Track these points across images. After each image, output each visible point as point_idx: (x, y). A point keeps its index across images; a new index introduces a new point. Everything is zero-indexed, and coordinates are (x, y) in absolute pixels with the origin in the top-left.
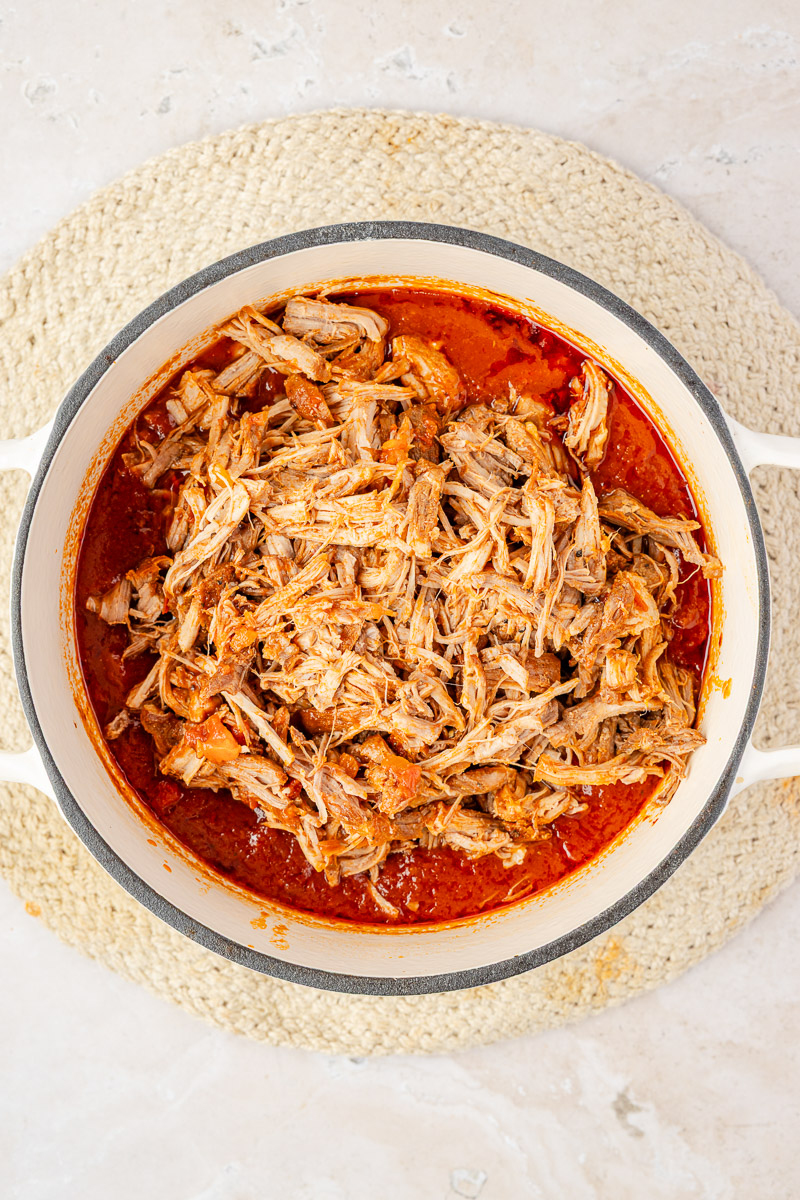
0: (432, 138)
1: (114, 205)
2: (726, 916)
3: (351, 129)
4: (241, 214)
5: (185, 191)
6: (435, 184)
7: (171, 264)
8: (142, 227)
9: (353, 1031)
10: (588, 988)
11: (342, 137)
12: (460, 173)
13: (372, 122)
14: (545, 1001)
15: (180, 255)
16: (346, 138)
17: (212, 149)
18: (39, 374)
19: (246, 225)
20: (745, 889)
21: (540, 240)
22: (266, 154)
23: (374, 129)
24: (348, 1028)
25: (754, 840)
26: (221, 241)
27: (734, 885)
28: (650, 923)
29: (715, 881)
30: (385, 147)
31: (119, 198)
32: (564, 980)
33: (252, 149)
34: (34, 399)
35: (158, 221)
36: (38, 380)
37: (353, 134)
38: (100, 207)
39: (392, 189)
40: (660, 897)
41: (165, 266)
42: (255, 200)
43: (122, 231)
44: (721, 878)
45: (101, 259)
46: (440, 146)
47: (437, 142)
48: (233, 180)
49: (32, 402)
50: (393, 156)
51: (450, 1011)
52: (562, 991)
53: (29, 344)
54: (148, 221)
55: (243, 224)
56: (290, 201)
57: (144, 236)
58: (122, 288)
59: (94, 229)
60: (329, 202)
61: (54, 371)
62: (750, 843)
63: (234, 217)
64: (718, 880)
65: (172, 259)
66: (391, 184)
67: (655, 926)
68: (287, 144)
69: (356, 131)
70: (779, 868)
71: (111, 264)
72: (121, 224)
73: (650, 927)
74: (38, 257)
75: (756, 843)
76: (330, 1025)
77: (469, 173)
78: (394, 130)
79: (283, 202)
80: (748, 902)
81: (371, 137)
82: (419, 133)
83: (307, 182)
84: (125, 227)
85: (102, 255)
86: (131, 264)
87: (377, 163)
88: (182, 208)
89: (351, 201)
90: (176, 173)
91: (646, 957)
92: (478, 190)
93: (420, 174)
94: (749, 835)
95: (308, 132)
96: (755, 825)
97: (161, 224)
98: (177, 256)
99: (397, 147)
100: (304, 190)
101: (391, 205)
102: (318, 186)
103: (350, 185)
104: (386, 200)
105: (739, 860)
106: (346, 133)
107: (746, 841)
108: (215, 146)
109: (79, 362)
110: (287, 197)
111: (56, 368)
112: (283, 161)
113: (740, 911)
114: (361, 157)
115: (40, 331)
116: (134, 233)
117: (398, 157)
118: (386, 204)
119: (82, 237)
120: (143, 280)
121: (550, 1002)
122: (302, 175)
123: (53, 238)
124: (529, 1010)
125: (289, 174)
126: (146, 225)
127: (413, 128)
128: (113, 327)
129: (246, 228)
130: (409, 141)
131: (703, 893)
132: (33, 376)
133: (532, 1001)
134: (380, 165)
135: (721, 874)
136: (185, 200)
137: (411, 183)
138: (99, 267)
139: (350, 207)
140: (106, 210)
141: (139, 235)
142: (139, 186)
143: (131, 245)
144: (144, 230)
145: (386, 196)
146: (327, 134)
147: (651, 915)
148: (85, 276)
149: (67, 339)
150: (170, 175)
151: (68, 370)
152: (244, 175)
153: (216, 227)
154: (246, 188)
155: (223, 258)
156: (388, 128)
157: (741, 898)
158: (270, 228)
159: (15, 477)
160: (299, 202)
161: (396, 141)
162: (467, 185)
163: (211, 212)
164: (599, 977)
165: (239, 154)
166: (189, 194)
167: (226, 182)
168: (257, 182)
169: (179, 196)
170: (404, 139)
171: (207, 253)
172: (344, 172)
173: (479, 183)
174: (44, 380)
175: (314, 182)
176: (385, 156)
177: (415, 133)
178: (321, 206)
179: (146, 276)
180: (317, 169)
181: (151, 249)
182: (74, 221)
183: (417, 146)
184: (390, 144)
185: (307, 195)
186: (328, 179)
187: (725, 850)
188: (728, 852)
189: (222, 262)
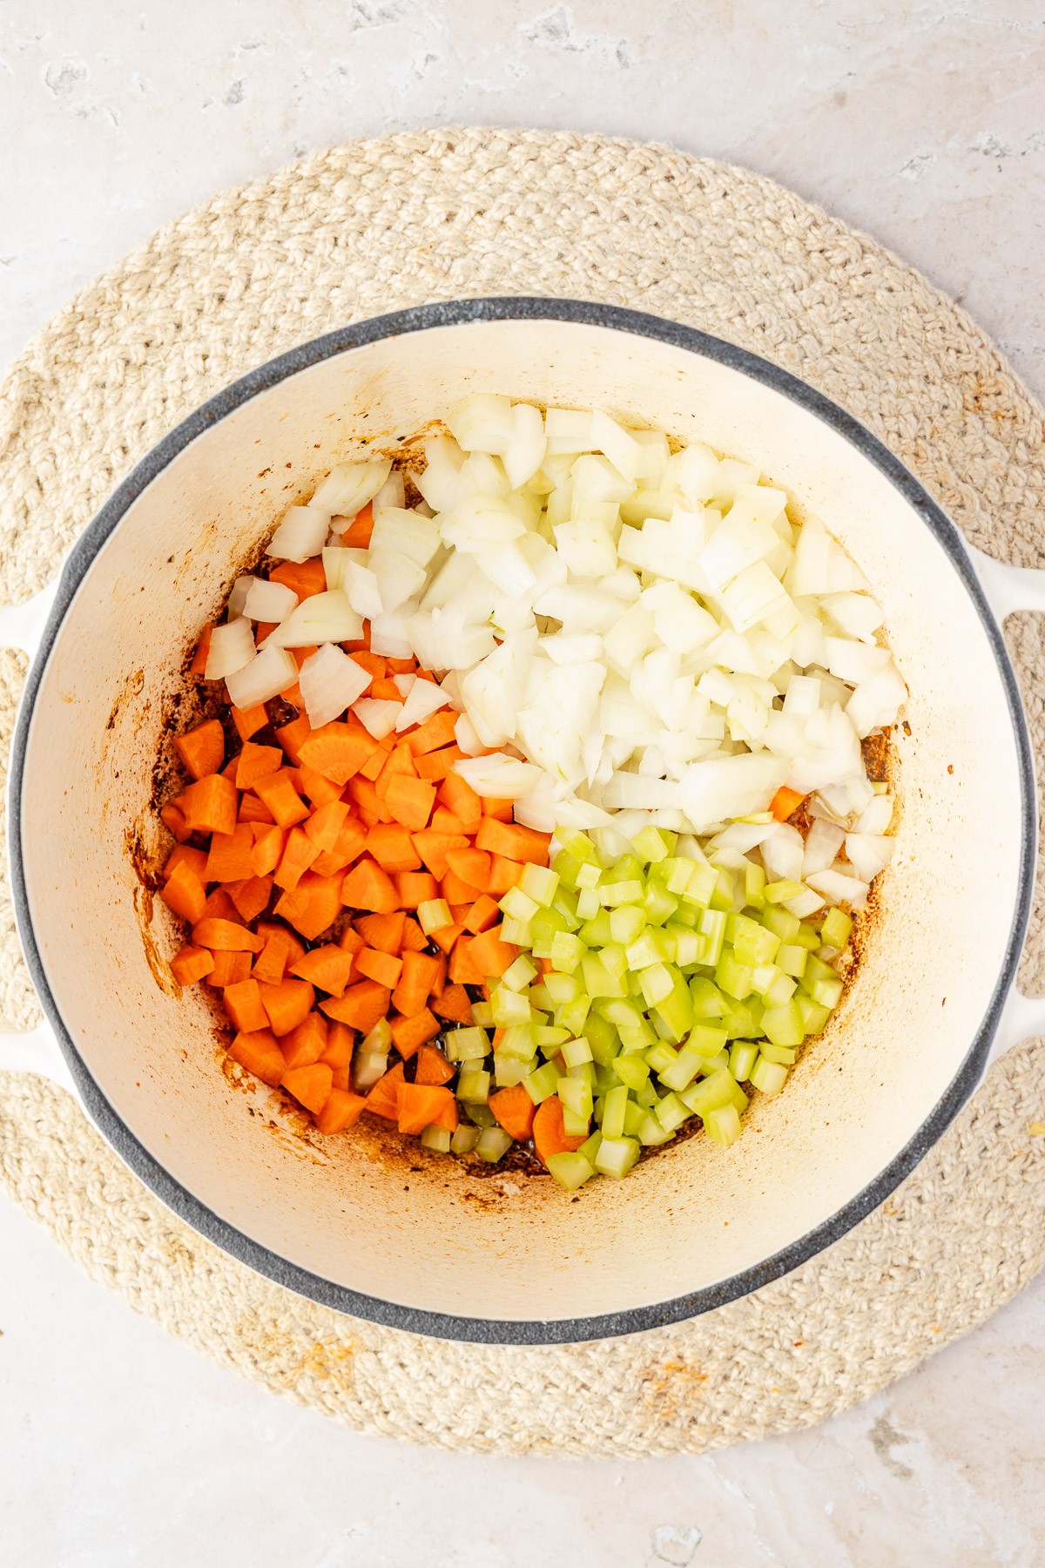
0: (1021, 436)
1: (661, 176)
2: (482, 1429)
3: (956, 346)
4: (769, 312)
5: (741, 234)
6: (979, 482)
7: (653, 287)
8: (666, 225)
9: (24, 1163)
10: (282, 1361)
11: (940, 343)
12: (1012, 495)
13: (983, 361)
14: (230, 1330)
15: (672, 289)
16: (942, 347)
17: (808, 222)
18: (423, 255)
19: (763, 327)
20: (528, 1422)
21: (1016, 639)
22: (853, 282)
23: (978, 368)
24: (23, 1155)
25: (584, 1386)
26: (723, 316)
27: (520, 1409)
28: (405, 1362)
29: (507, 1387)
30: (969, 397)
31: (674, 173)
32: (270, 1329)
33: (845, 264)
34: (393, 273)
35: (686, 235)
36: (415, 260)
37: (952, 352)
38: (648, 164)
39: (933, 441)
40: (441, 1348)
41: (646, 283)
42: (796, 312)
43: (644, 208)
44: (517, 1390)
45: (596, 213)
46: (1022, 453)
47: (1021, 445)
48: (796, 273)
49: (388, 274)
50: (967, 413)
51: (133, 1242)
52: (254, 1337)
53: (444, 217)
54: (677, 225)
55: (761, 322)
56: (828, 349)
57: (658, 234)
58: (586, 260)
59: (619, 177)
60: (862, 389)
61: (441, 268)
62: (578, 1385)
63: (759, 307)
64: (511, 1388)
65: (661, 284)
66: (936, 436)
67: (407, 1369)
68: (882, 295)
69: (958, 352)
70: (577, 1437)
71: (599, 227)
72: (649, 200)
73: (402, 1365)
74: (539, 147)
75: (583, 1391)
76: (9, 1135)
77: (1019, 505)
78: (994, 390)
79: (820, 343)
80: (516, 1437)
81: (966, 373)
82: (1014, 418)
83: (861, 350)
84: (651, 209)
85: (600, 209)
86: (618, 247)
87: (945, 402)
88: (724, 247)
89: (885, 411)
90: (750, 209)
91: (368, 1389)
92: (1010, 530)
93: (973, 456)
94: (583, 1376)
95: (913, 305)
96: (600, 1373)
97: (686, 240)
98: (668, 286)
99: (979, 408)
100: (852, 354)
101: (917, 455)
102: (868, 363)
103: (899, 395)
104: (917, 445)
105: (551, 1390)
106: (948, 343)
107: (576, 1379)
108: (815, 224)
109: (472, 285)
110: (828, 342)
111: (445, 268)
112: (862, 305)
113: (500, 1437)
114: (938, 381)
115: (467, 218)
116: (652, 222)
117: (972, 418)
118: (913, 449)
119: (600, 173)
120: (613, 275)
121: (233, 1335)
122: (864, 338)
123: (574, 144)
124: (207, 1320)
125: (853, 323)
126: (670, 226)
127: (1014, 407)
128: (537, 287)
129: (759, 330)
130: (996, 416)
131: (484, 1386)
132: (415, 251)
133: (219, 1316)
134: (945, 407)
135: (520, 1385)
136: (732, 243)
137: (958, 456)
138: (585, 218)
139: (876, 414)
140: (648, 172)
141: (653, 228)
142: (704, 183)
143: (638, 228)
144: (665, 230)
145: (920, 441)
146: (928, 327)
147: (414, 1356)
148: (565, 212)
149: (483, 251)
150: (744, 205)
151: (453, 282)
152: (812, 278)
153: (733, 299)
154: (801, 293)
155: (710, 333)
156: (991, 382)
157: (514, 1427)
158: (782, 354)
159: (297, 326)
160: (835, 358)
161: (984, 402)
162: (1007, 515)
163: (744, 280)
164: (303, 1362)
165: (828, 254)
166: (741, 241)
167: (788, 268)
168: (817, 298)
169: (730, 232)
170: (994, 408)
171: (699, 313)
172: (906, 377)
173: (1018, 525)
174: (421, 266)
175: (869, 356)
176: (960, 405)
177: (1010, 414)
178: (851, 385)
179: (621, 274)
180: (885, 347)
181: (651, 254)
182: (609, 149)
183: (999, 428)
184: (976, 398)
185: (850, 360)
186: (885, 368)
187: (547, 1367)
188: (548, 1373)
189: (703, 335)
